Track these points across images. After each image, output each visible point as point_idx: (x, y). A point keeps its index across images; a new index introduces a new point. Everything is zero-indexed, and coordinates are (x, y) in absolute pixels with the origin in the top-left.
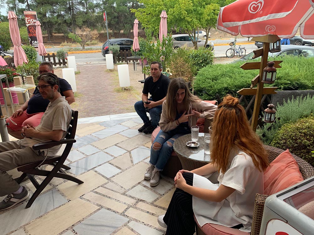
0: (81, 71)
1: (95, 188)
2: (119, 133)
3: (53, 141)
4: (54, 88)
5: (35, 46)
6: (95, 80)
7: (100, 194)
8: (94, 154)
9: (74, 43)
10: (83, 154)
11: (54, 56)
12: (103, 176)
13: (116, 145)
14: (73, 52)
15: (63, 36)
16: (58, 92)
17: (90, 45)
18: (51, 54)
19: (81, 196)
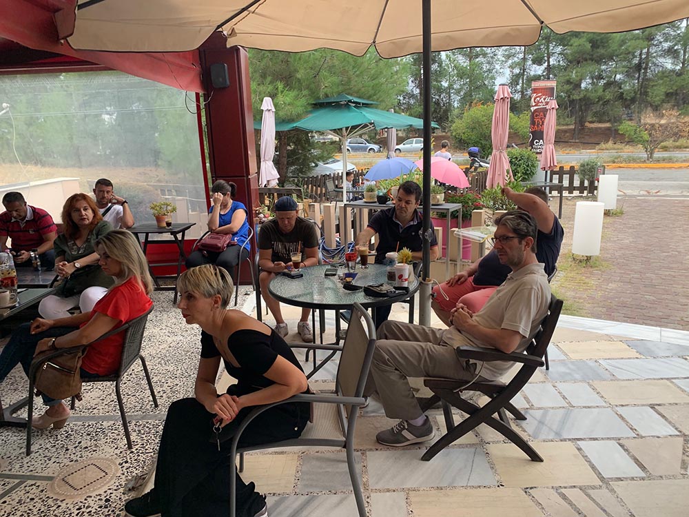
0: (625, 209)
1: (566, 485)
2: (673, 380)
3: (497, 350)
4: (524, 243)
5: (538, 151)
6: (656, 235)
7: (571, 504)
8: (589, 407)
9: (631, 143)
10: (564, 398)
11: (572, 172)
12: (593, 467)
13: (652, 407)
14: (621, 165)
15: (609, 129)
16: (531, 253)
17: (671, 150)
18: (567, 168)
19: (527, 488)
